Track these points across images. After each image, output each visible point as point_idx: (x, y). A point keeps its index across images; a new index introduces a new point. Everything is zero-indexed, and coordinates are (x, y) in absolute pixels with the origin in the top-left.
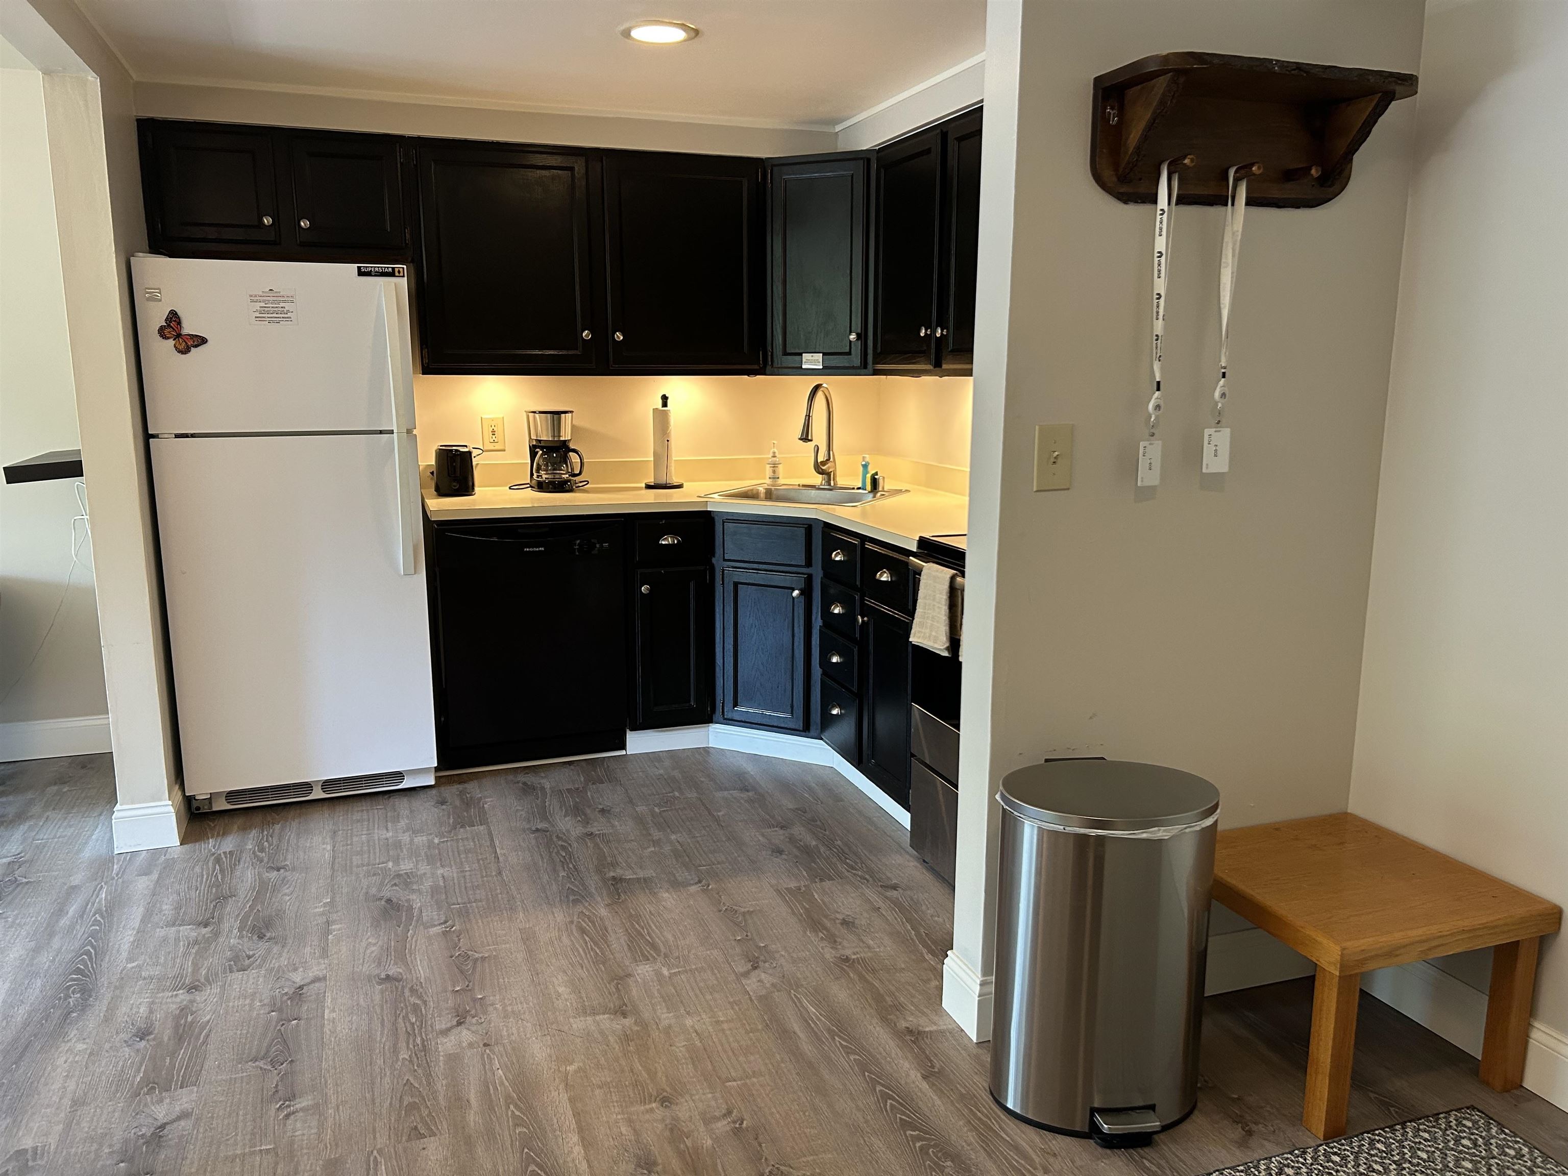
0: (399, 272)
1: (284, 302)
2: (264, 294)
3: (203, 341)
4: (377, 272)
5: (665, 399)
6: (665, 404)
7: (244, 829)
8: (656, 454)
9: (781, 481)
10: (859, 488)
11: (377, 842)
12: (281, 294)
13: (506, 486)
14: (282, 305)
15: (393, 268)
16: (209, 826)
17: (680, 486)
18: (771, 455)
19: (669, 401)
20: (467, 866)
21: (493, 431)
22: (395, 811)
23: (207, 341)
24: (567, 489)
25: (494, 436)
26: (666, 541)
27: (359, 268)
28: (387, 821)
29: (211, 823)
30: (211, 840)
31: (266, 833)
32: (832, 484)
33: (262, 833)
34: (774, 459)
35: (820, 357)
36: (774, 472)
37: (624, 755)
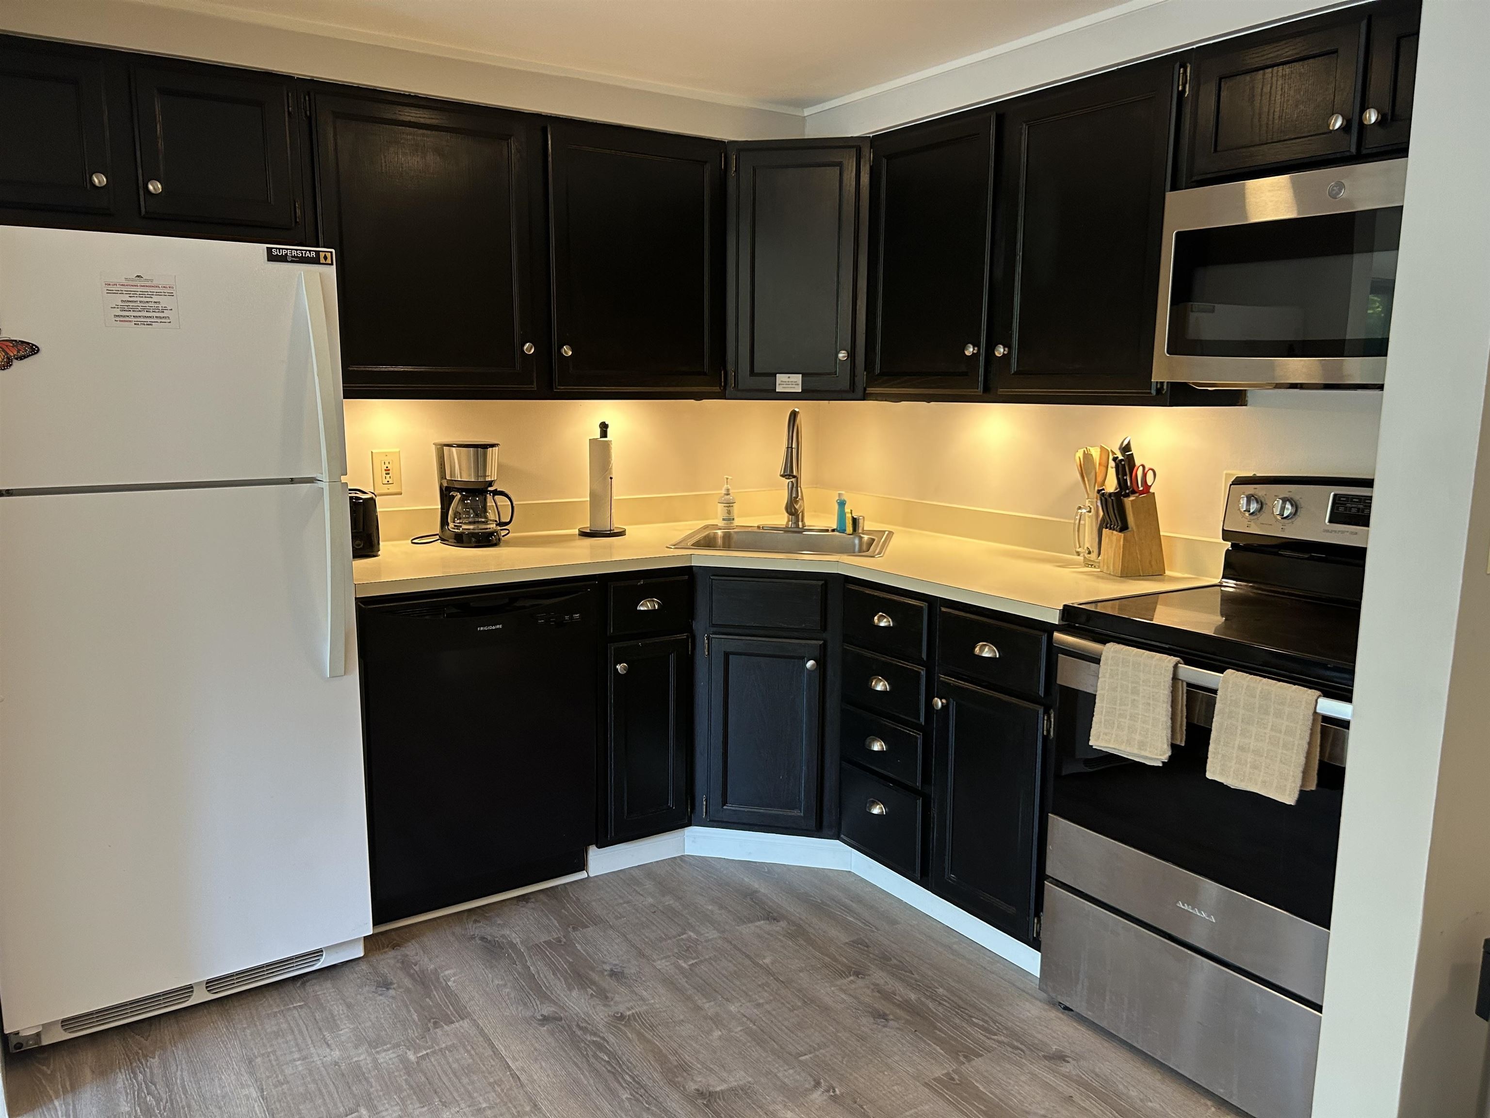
0: (325, 258)
1: (158, 294)
2: (131, 283)
3: (34, 350)
4: (294, 257)
5: (604, 427)
6: (604, 434)
7: (103, 1072)
8: (592, 494)
9: (738, 521)
10: (833, 530)
11: (324, 1073)
12: (155, 283)
13: (408, 539)
14: (155, 299)
15: (318, 253)
16: (44, 1074)
17: (622, 533)
18: (723, 492)
19: (609, 431)
20: (481, 1099)
21: (387, 470)
22: (324, 1009)
23: (38, 350)
24: (495, 542)
25: (388, 476)
26: (645, 606)
27: (269, 250)
28: (320, 1029)
29: (45, 1068)
30: (56, 1103)
31: (140, 1077)
32: (801, 526)
33: (135, 1077)
34: (728, 496)
35: (798, 378)
36: (729, 512)
37: (586, 878)
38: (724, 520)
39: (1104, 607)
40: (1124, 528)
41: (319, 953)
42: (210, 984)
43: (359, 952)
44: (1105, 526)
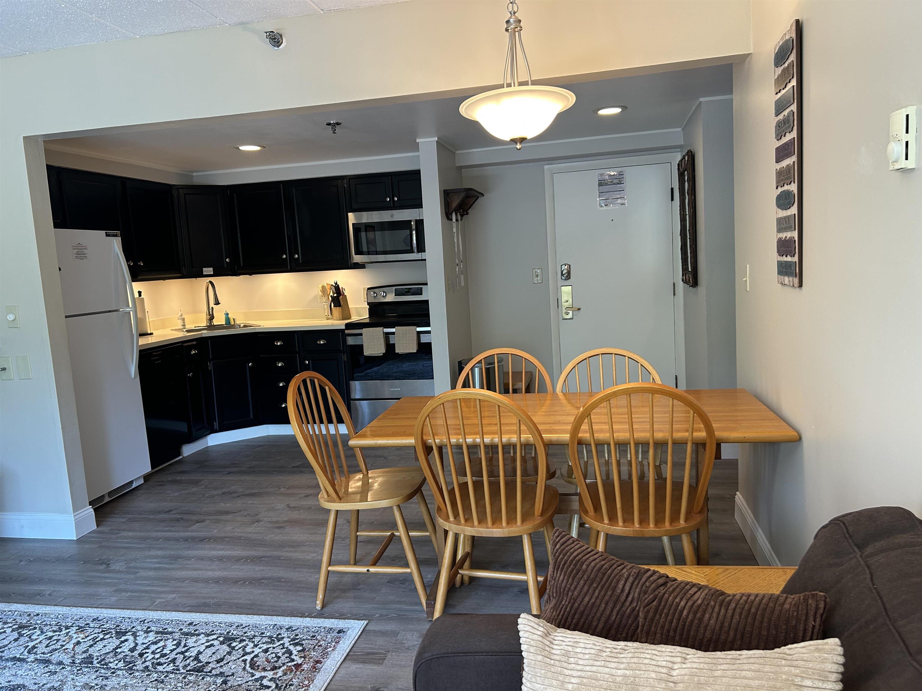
0: (119, 234)
1: (85, 249)
2: (78, 246)
4: (112, 235)
5: (140, 293)
6: (140, 295)
12: (83, 245)
14: (84, 251)
15: (117, 233)
27: (106, 232)
35: (211, 269)
36: (184, 322)
37: (183, 457)
38: (182, 326)
39: (362, 321)
40: (340, 306)
41: (131, 482)
42: (110, 494)
43: (142, 481)
44: (334, 306)
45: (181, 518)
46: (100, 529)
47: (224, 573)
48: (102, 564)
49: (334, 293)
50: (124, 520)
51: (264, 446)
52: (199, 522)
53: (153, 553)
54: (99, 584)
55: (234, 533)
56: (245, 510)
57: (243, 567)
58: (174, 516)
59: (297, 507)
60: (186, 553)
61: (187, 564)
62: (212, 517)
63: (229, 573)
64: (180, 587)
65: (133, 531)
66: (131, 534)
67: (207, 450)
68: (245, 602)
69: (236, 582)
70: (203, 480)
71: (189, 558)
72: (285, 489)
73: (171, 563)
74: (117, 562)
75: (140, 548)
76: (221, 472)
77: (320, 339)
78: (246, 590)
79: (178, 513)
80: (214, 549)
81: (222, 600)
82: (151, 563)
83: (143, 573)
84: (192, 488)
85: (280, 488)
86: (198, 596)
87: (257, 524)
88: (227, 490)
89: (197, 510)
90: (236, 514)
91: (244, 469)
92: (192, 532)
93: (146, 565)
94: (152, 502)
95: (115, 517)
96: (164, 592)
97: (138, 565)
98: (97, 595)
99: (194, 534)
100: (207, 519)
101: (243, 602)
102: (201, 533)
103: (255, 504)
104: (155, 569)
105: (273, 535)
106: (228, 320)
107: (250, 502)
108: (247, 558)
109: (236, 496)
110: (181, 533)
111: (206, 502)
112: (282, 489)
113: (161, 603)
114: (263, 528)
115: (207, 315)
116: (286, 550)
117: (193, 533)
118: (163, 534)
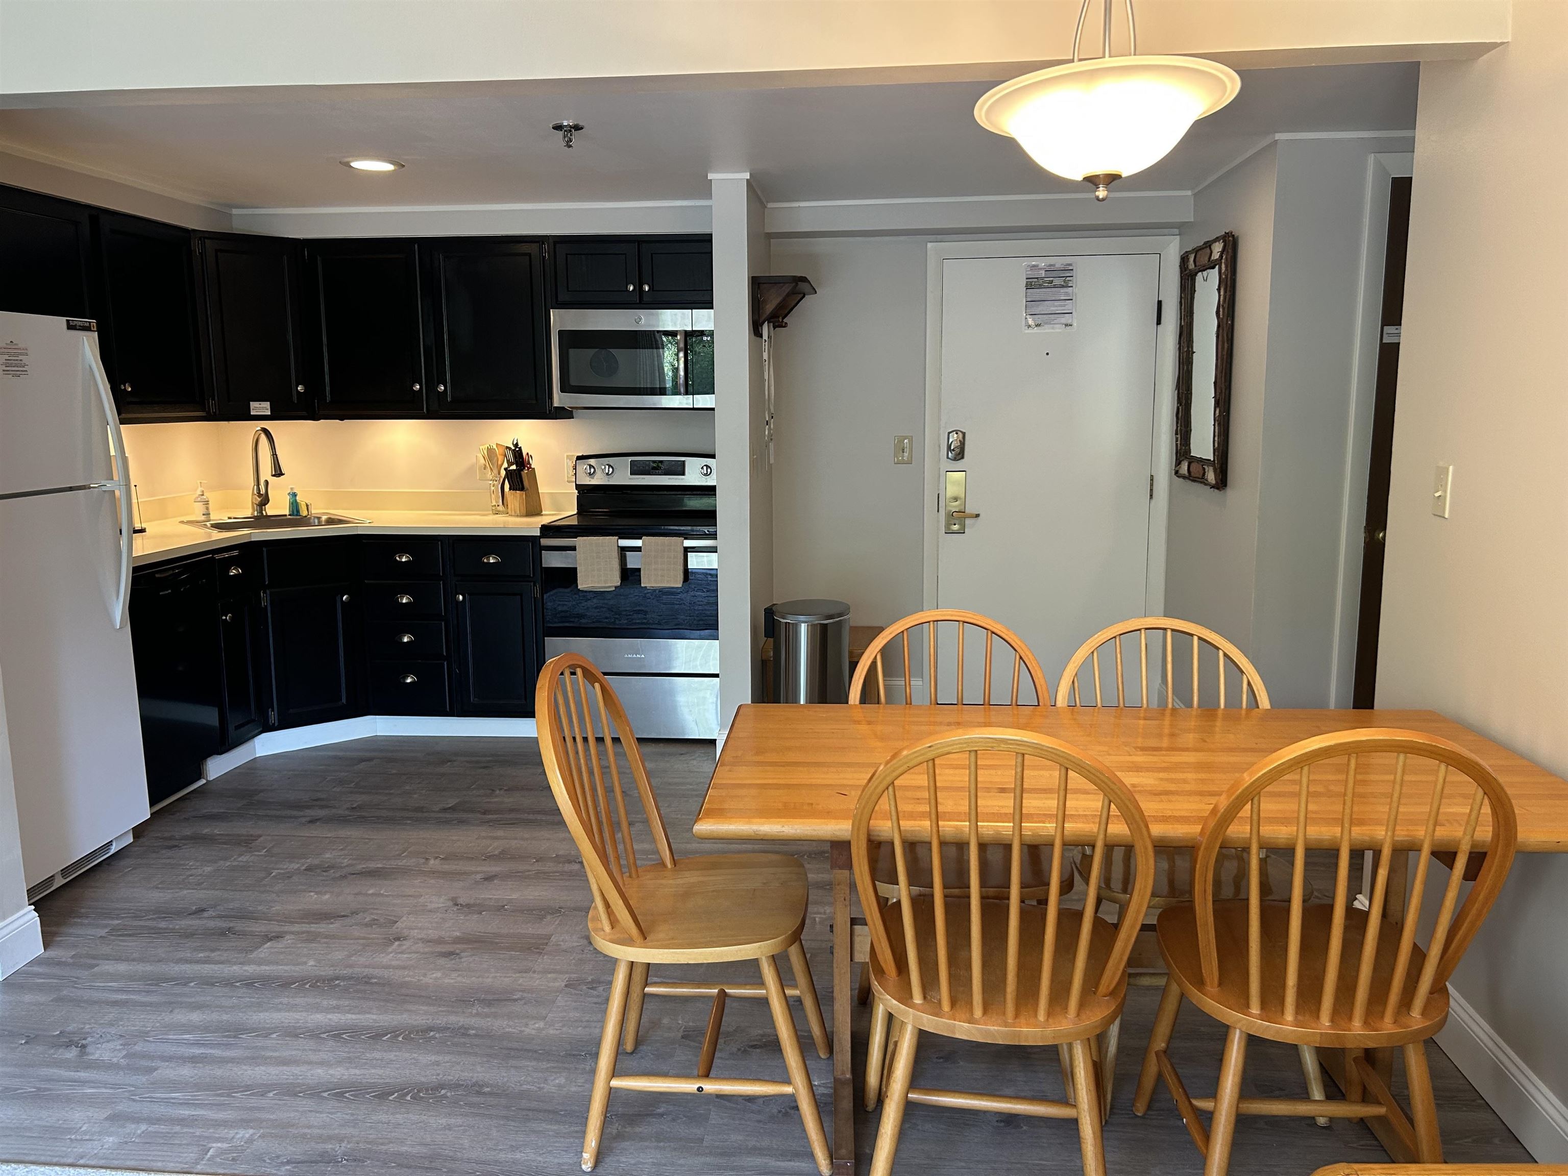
0: (91, 327)
1: (20, 353)
2: (8, 347)
4: (79, 325)
12: (19, 346)
14: (23, 358)
15: (88, 323)
26: (233, 572)
27: (68, 321)
32: (266, 514)
34: (203, 497)
35: (267, 405)
36: (207, 509)
37: (208, 782)
38: (204, 515)
39: (567, 521)
40: (522, 488)
41: (109, 844)
42: (65, 872)
43: (130, 839)
44: (510, 489)
45: (229, 929)
46: (52, 953)
47: (353, 1071)
48: (68, 1045)
49: (510, 464)
50: (103, 932)
51: (370, 759)
52: (271, 940)
53: (180, 1016)
54: (68, 1100)
55: (351, 966)
56: (365, 911)
57: (392, 1056)
58: (211, 924)
59: (474, 905)
60: (255, 1017)
61: (264, 1048)
62: (296, 928)
63: (362, 1071)
64: (259, 1109)
65: (127, 960)
66: (122, 967)
67: (253, 767)
68: (415, 1150)
69: (383, 1094)
70: (260, 836)
71: (265, 1032)
72: (438, 861)
73: (228, 1046)
74: (102, 1040)
75: (151, 1004)
76: (296, 817)
77: (488, 554)
78: (411, 1115)
79: (220, 917)
80: (318, 1009)
81: (362, 1146)
82: (178, 1043)
83: (168, 1072)
84: (240, 855)
85: (427, 859)
86: (305, 1134)
87: (400, 945)
88: (316, 862)
89: (260, 908)
90: (348, 921)
91: (340, 812)
92: (260, 964)
93: (170, 1049)
94: (157, 888)
95: (82, 924)
96: (225, 1124)
97: (150, 1048)
98: (69, 1131)
99: (266, 969)
100: (286, 933)
101: (410, 1150)
102: (281, 967)
103: (382, 895)
104: (194, 1060)
105: (439, 974)
106: (295, 506)
107: (370, 892)
108: (395, 1032)
109: (337, 875)
110: (235, 967)
111: (276, 888)
112: (432, 862)
113: (221, 1152)
114: (415, 956)
115: (253, 494)
116: (474, 1011)
117: (263, 968)
118: (197, 967)
